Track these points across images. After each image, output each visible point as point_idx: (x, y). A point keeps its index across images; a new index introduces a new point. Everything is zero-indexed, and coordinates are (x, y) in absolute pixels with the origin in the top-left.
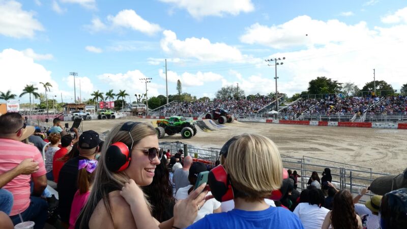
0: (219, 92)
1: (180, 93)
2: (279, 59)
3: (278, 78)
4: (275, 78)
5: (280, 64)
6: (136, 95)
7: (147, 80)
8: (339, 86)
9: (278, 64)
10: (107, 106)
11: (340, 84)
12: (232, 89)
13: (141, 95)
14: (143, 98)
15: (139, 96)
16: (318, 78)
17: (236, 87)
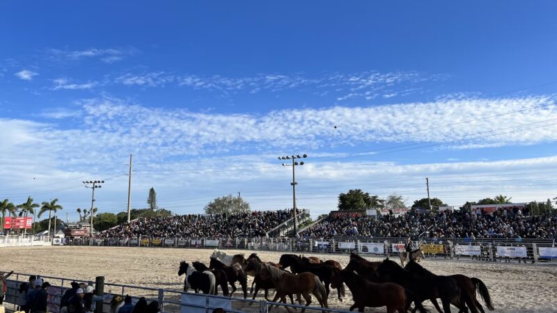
0: (211, 205)
1: (152, 208)
2: (298, 157)
3: (296, 183)
4: (292, 184)
5: (299, 163)
6: (79, 210)
7: (96, 184)
8: (379, 203)
9: (296, 164)
10: (17, 224)
11: (380, 201)
12: (230, 202)
13: (88, 211)
14: (90, 215)
15: (85, 211)
16: (351, 191)
17: (237, 198)
